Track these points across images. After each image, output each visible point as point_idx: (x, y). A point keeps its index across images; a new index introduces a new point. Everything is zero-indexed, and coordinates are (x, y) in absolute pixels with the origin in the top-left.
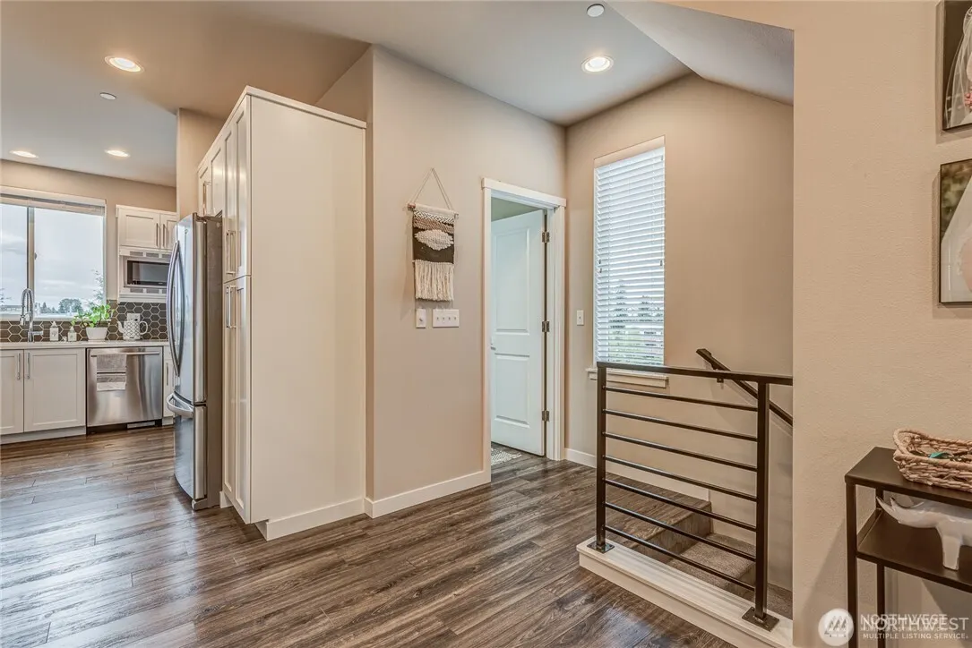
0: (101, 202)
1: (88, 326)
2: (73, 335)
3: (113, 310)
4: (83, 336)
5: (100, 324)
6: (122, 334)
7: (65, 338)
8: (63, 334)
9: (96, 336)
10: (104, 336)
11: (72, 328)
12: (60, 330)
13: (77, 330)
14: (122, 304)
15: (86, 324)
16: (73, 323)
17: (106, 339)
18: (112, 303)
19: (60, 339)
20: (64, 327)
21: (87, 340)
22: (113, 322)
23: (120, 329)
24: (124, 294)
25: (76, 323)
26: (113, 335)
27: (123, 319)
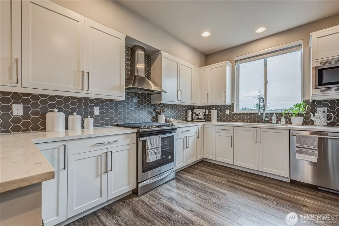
0: (301, 42)
1: (292, 116)
2: (283, 121)
3: (307, 106)
4: (289, 122)
5: (299, 115)
6: (313, 121)
7: (279, 122)
8: (279, 120)
9: (297, 122)
10: (301, 122)
11: (283, 117)
12: (277, 118)
13: (286, 118)
14: (314, 101)
15: (290, 115)
16: (284, 114)
17: (303, 124)
18: (307, 102)
19: (277, 123)
20: (279, 116)
21: (291, 123)
22: (308, 113)
23: (312, 118)
24: (315, 94)
25: (285, 114)
26: (307, 121)
27: (314, 111)
